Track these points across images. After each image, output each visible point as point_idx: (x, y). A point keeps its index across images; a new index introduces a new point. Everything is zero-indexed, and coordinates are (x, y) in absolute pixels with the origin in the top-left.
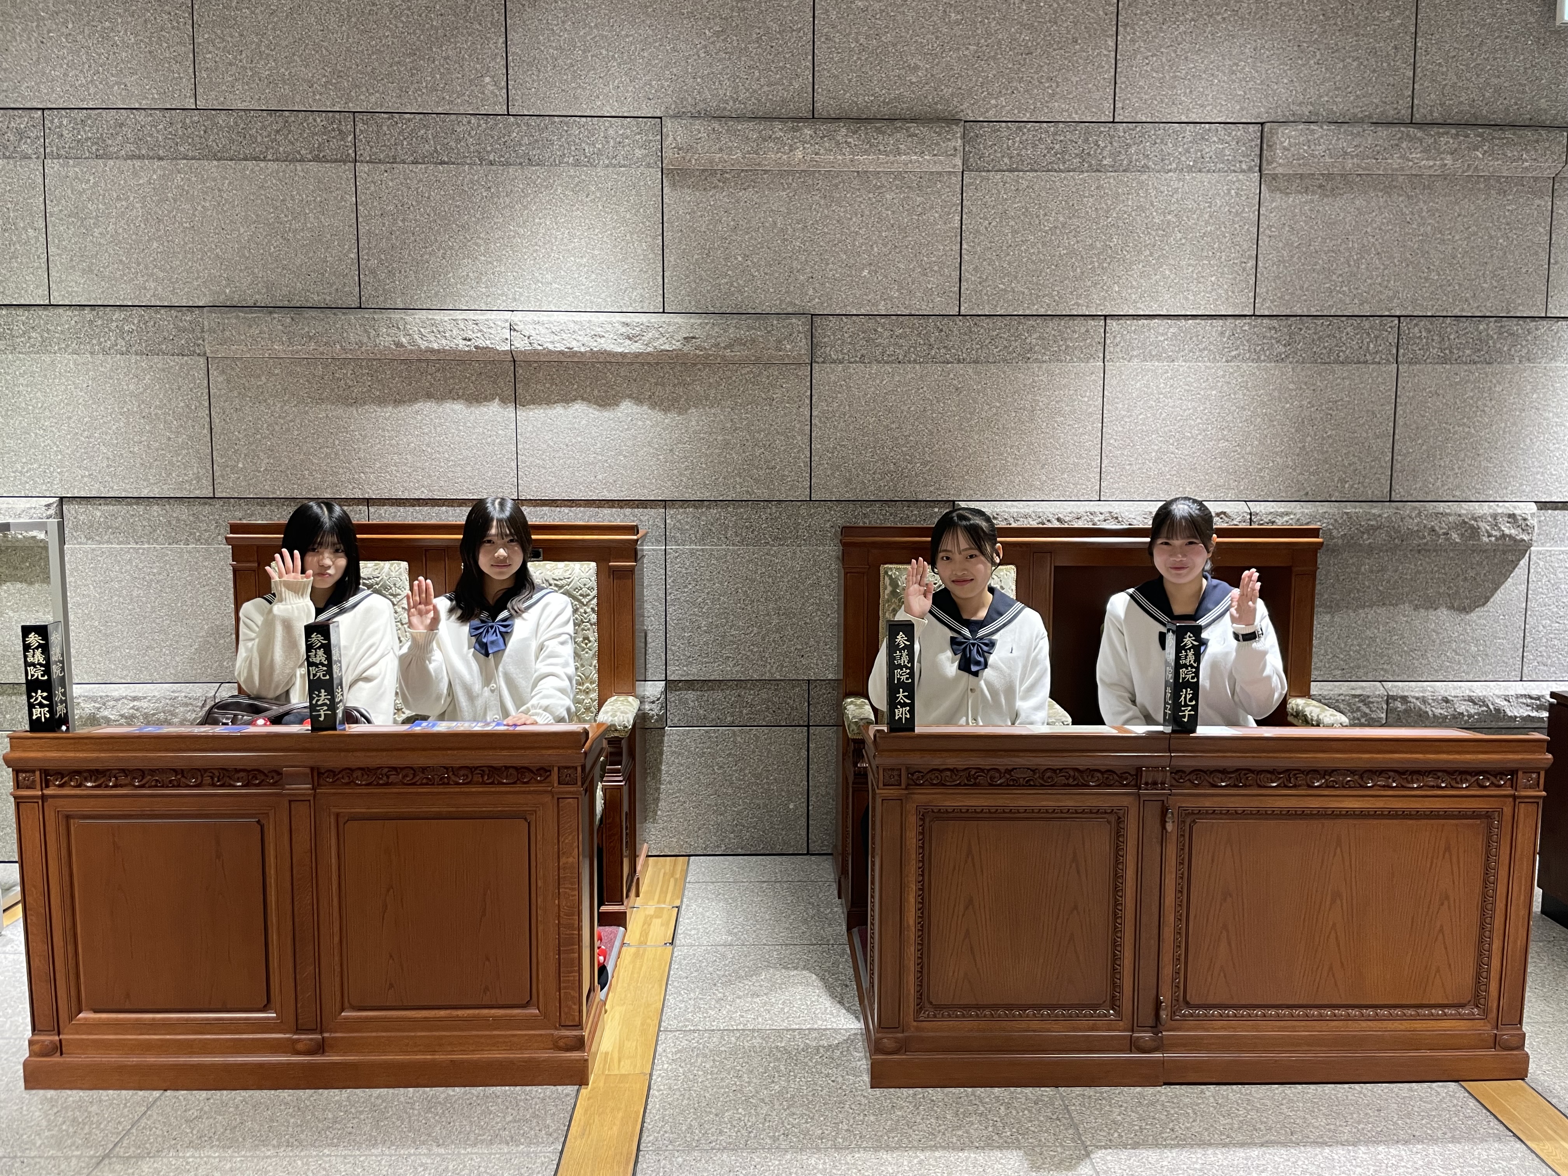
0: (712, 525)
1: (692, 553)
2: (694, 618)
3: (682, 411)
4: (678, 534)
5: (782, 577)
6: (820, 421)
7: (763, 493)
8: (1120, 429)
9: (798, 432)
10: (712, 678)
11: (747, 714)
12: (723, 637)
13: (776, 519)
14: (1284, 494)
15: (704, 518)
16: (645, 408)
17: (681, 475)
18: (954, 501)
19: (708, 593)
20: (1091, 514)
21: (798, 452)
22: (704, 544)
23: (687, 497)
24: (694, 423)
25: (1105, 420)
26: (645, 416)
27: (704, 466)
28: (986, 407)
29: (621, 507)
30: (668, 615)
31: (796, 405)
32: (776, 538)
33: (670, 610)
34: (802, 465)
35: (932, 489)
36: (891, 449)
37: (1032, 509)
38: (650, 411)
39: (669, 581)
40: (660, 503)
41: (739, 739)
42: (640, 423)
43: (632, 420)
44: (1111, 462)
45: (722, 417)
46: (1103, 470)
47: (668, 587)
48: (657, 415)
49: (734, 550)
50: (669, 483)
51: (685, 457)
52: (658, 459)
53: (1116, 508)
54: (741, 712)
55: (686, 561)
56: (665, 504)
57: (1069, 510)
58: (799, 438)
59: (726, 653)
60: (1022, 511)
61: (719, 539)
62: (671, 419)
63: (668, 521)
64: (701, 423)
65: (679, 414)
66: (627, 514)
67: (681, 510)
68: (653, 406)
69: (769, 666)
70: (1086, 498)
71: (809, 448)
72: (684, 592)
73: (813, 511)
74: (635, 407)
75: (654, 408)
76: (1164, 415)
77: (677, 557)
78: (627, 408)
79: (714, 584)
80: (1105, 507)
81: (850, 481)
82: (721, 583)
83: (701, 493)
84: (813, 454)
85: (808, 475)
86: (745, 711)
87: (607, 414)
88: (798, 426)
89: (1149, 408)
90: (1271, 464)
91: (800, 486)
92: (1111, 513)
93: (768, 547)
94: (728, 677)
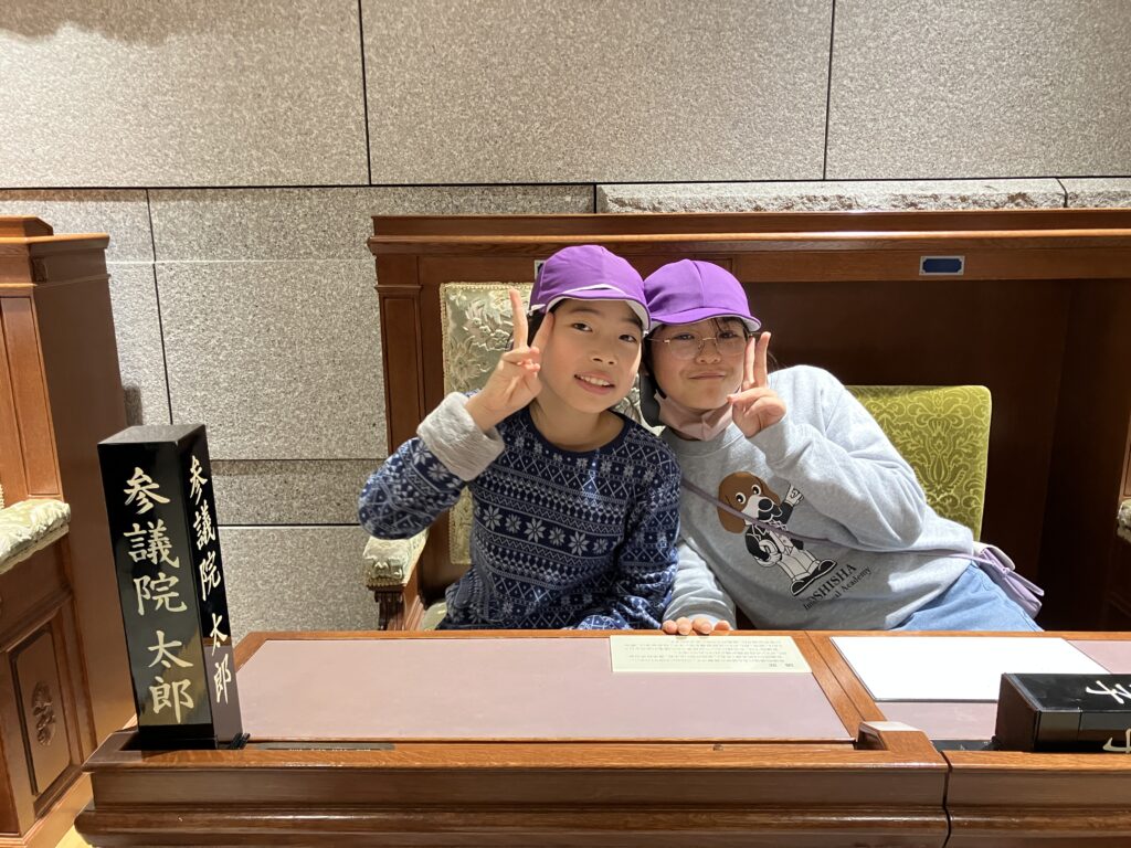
0: (222, 226)
1: (194, 269)
2: (207, 370)
3: (156, 39)
4: (172, 242)
5: (334, 306)
6: (377, 54)
7: (295, 173)
8: (860, 60)
9: (342, 74)
10: (243, 457)
11: (298, 508)
12: (254, 397)
13: (320, 215)
14: (1118, 166)
15: (208, 216)
16: (97, 35)
17: (164, 146)
18: (595, 184)
19: (225, 332)
20: (809, 200)
21: (346, 106)
22: (214, 257)
23: (177, 182)
24: (176, 59)
25: (836, 45)
26: (99, 50)
27: (199, 131)
28: (643, 27)
29: (80, 200)
30: (169, 366)
31: (337, 28)
32: (322, 246)
33: (171, 357)
34: (353, 127)
35: (560, 164)
36: (493, 100)
37: (715, 193)
38: (104, 41)
39: (165, 313)
40: (138, 192)
41: (289, 543)
42: (91, 61)
43: (78, 57)
44: (843, 117)
45: (220, 49)
46: (830, 129)
47: (164, 322)
48: (115, 48)
49: (258, 266)
50: (148, 159)
51: (168, 117)
52: (126, 121)
53: (849, 190)
54: (291, 505)
55: (188, 283)
56: (148, 192)
57: (774, 195)
58: (346, 83)
59: (260, 420)
60: (699, 197)
61: (235, 248)
62: (139, 52)
63: (154, 221)
64: (188, 60)
65: (151, 44)
66: (90, 209)
67: (172, 204)
68: (109, 32)
69: (324, 440)
70: (803, 175)
71: (362, 100)
72: (189, 331)
73: (375, 201)
74: (81, 34)
75: (111, 36)
76: (933, 34)
77: (172, 278)
78: (68, 36)
79: (233, 318)
80: (831, 190)
81: (429, 152)
82: (244, 317)
83: (199, 175)
84: (370, 109)
85: (364, 144)
86: (295, 504)
87: (40, 48)
88: (342, 62)
89: (909, 22)
90: (1102, 115)
91: (353, 162)
92: (841, 197)
93: (311, 260)
94: (267, 456)
